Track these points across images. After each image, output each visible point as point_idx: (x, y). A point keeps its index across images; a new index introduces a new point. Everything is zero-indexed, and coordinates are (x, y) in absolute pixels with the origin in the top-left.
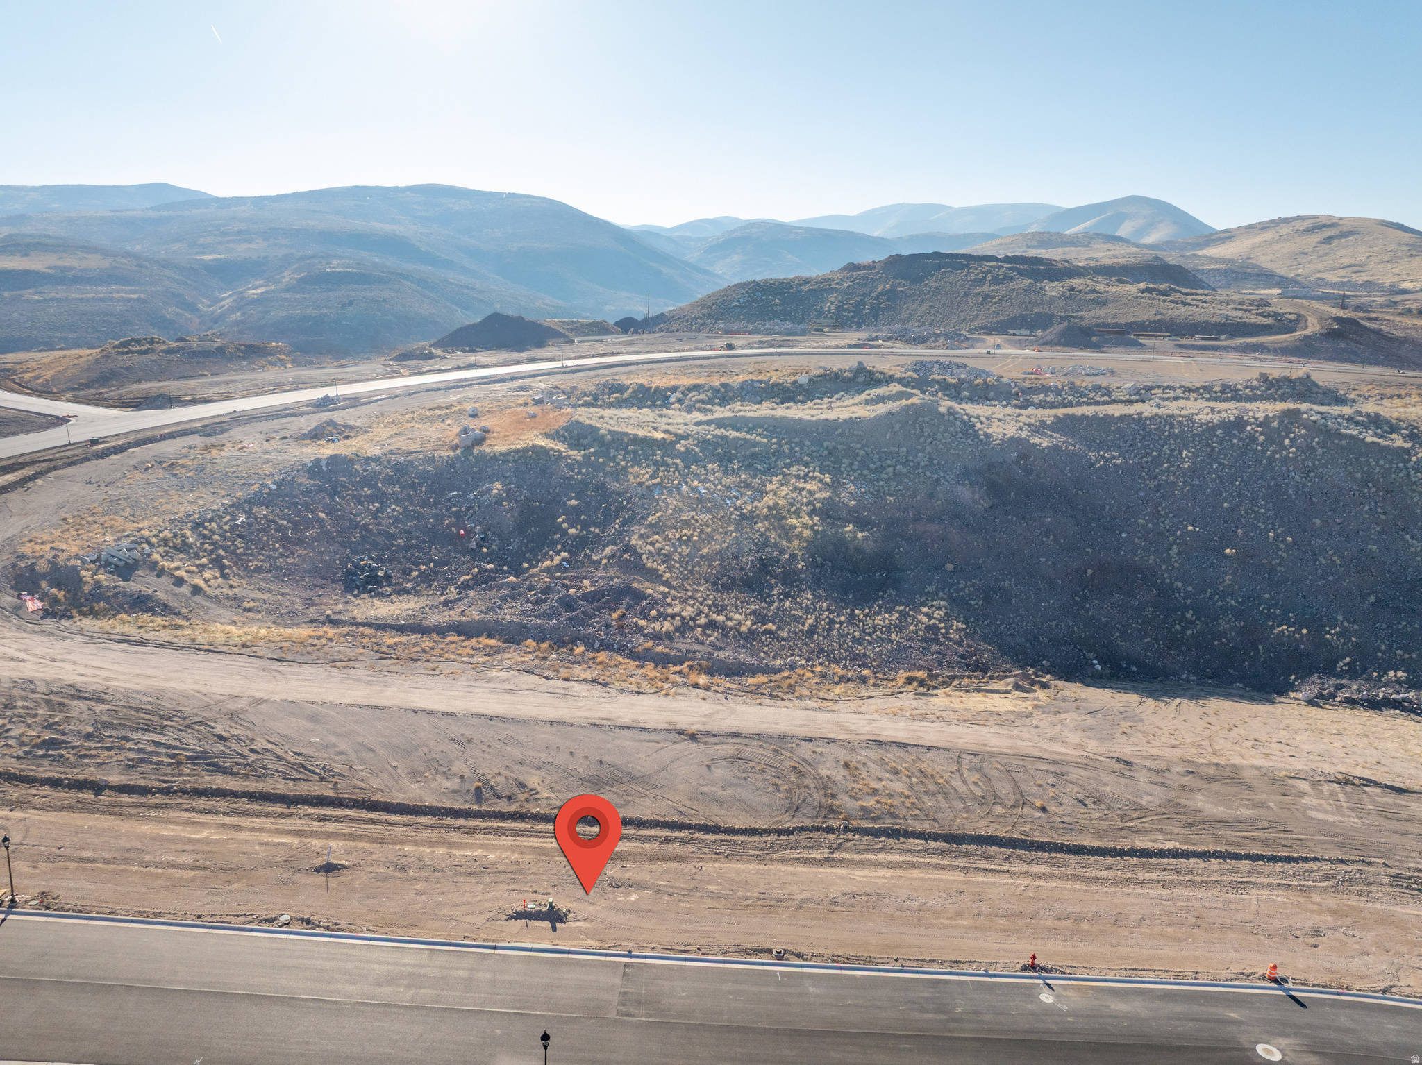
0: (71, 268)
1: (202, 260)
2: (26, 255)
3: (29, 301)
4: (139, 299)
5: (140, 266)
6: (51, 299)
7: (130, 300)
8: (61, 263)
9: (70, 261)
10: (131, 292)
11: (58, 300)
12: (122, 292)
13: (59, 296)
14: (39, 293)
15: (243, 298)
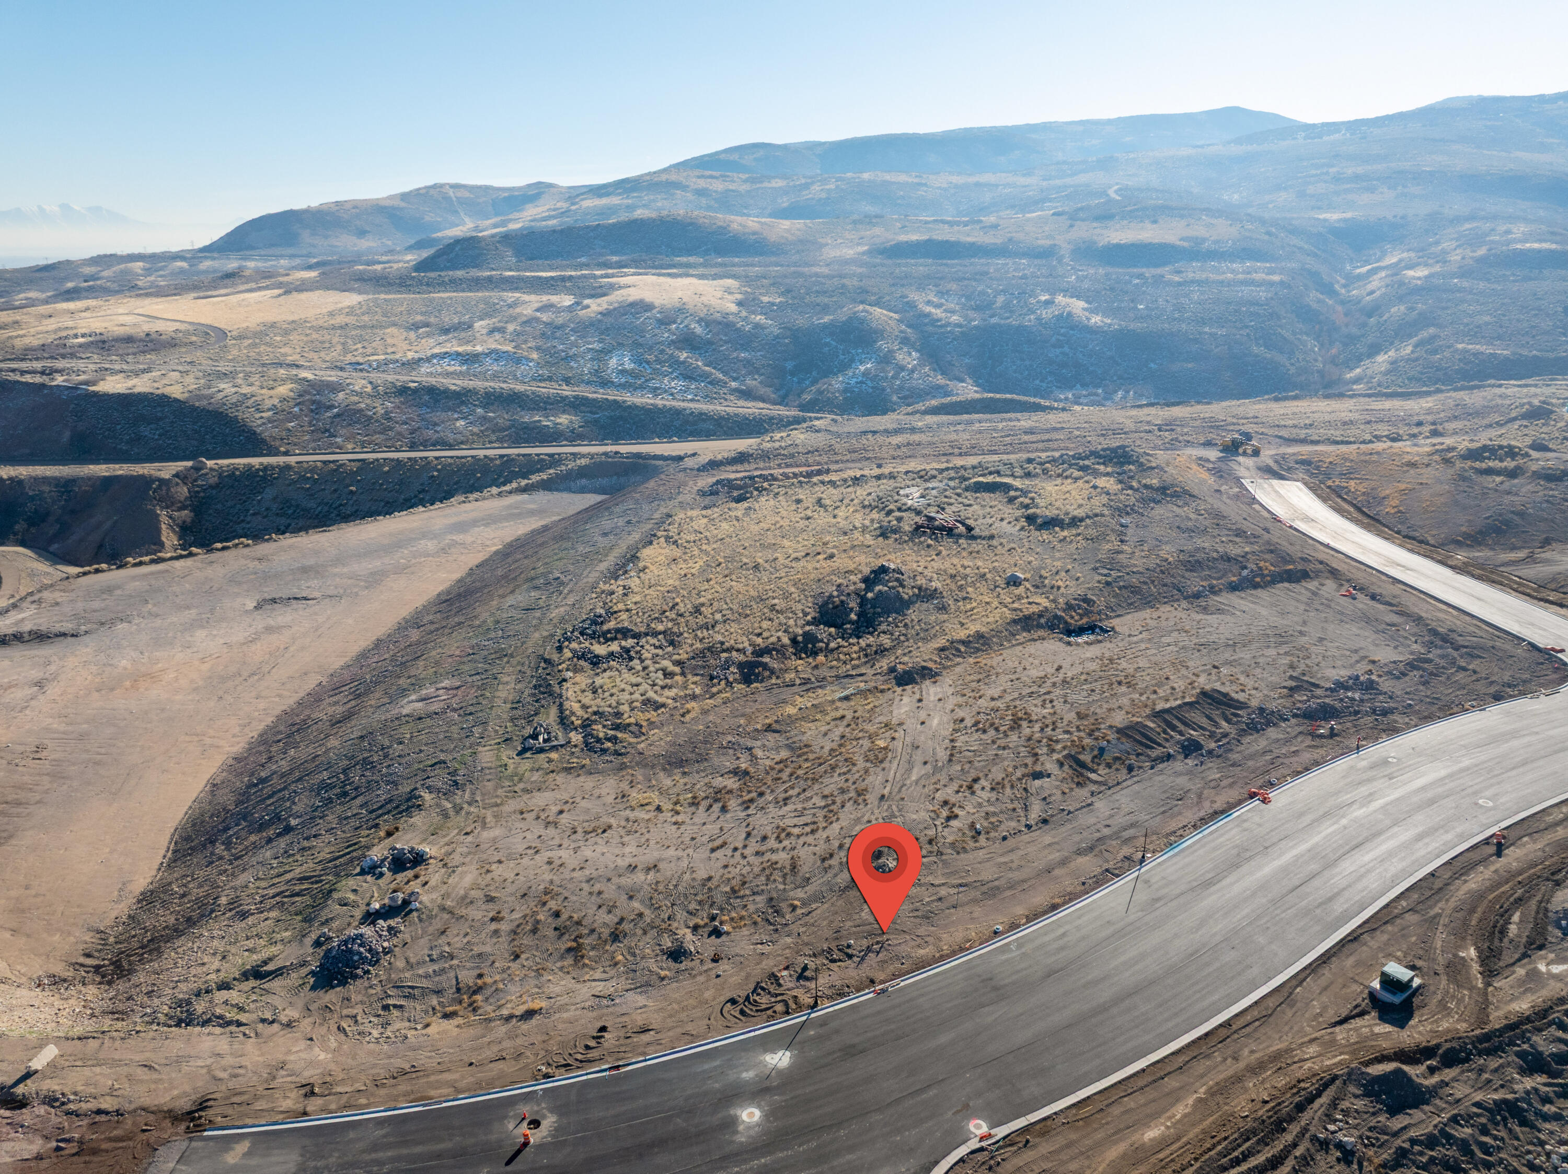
0: (1204, 240)
1: (1325, 220)
2: (1155, 222)
3: (1170, 283)
4: (1282, 283)
5: (1269, 233)
6: (1192, 282)
7: (1272, 284)
8: (1190, 233)
9: (1199, 230)
10: (1271, 272)
11: (1199, 283)
12: (1260, 271)
13: (1198, 276)
14: (1178, 272)
15: (1401, 284)
